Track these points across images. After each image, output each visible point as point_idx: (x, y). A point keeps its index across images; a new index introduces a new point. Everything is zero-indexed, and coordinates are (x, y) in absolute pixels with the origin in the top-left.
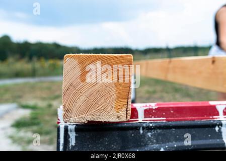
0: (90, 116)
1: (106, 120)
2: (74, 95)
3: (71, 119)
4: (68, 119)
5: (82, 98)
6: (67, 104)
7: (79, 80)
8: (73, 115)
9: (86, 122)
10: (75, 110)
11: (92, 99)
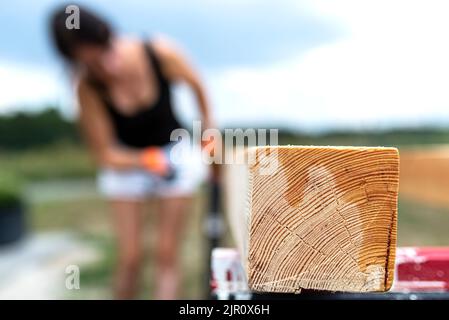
0: (308, 280)
1: (340, 289)
2: (274, 232)
3: (266, 284)
4: (261, 285)
5: (291, 240)
6: (259, 252)
7: (285, 201)
8: (270, 276)
9: (299, 292)
10: (274, 265)
11: (312, 242)
